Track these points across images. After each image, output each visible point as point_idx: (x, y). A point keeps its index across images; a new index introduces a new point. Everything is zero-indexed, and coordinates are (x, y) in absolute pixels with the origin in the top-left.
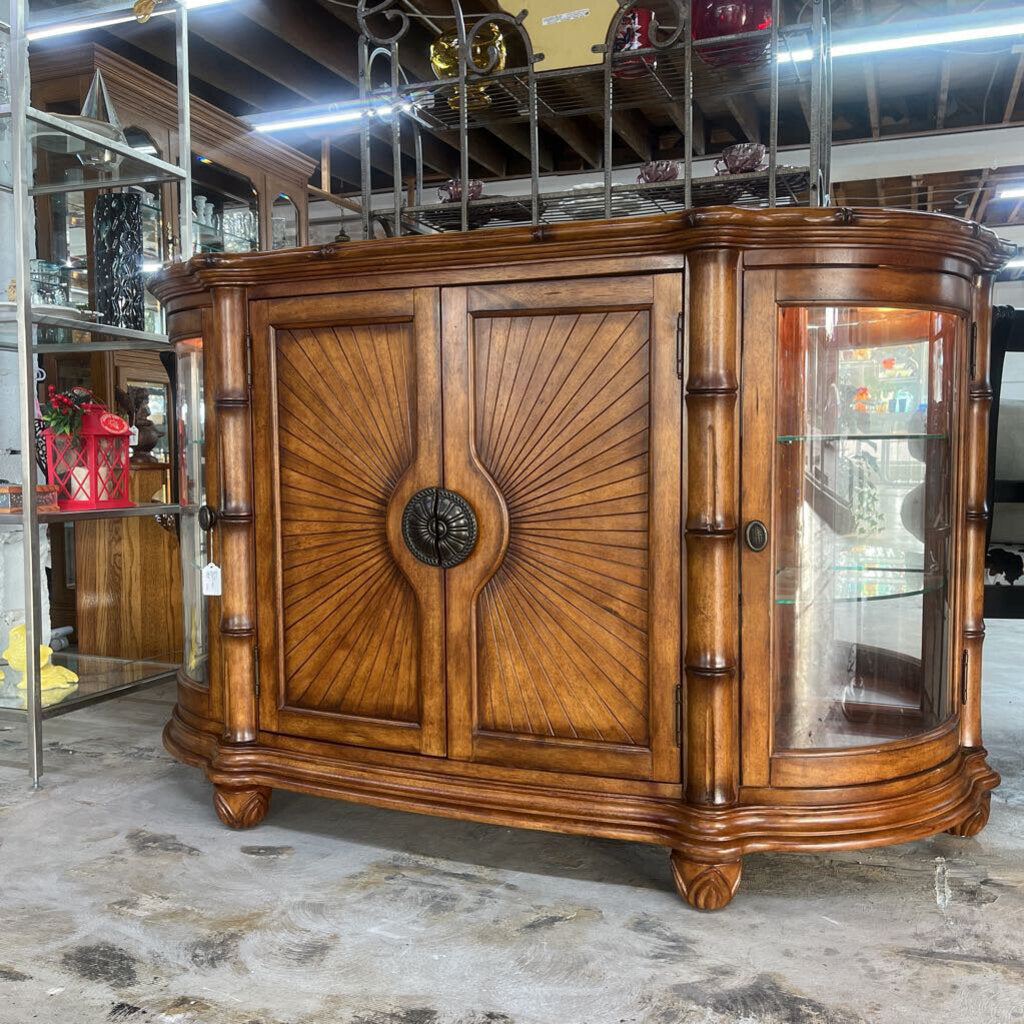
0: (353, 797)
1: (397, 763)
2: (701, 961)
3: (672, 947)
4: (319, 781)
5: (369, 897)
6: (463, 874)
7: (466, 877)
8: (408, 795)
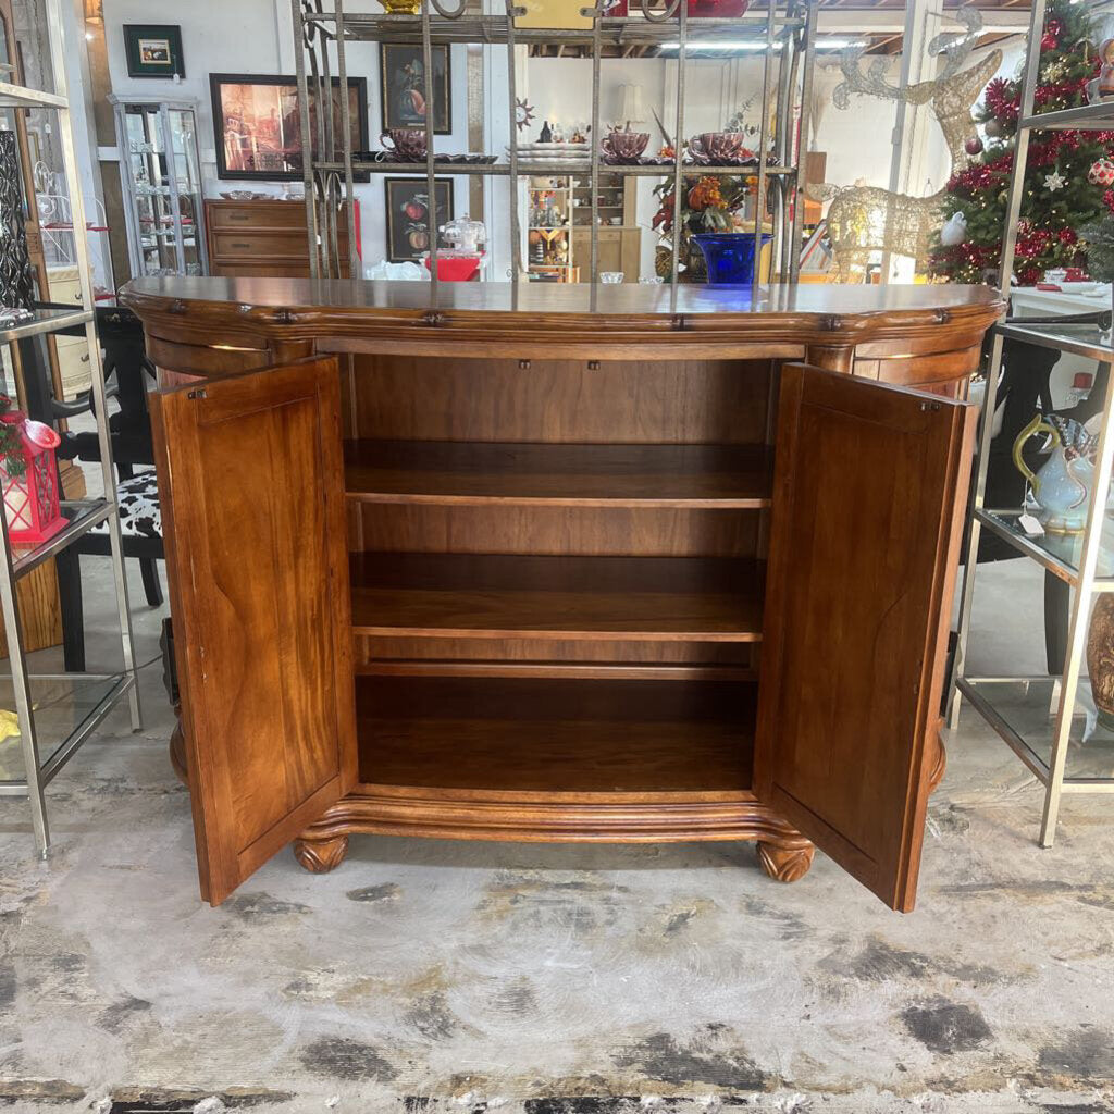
0: (465, 835)
1: (504, 799)
2: (818, 933)
3: (789, 925)
4: (421, 824)
5: (515, 927)
6: (573, 883)
7: (576, 886)
8: (521, 826)
